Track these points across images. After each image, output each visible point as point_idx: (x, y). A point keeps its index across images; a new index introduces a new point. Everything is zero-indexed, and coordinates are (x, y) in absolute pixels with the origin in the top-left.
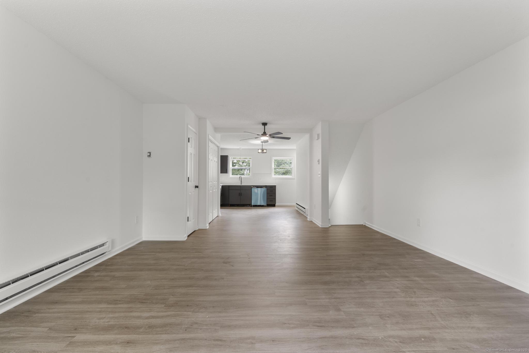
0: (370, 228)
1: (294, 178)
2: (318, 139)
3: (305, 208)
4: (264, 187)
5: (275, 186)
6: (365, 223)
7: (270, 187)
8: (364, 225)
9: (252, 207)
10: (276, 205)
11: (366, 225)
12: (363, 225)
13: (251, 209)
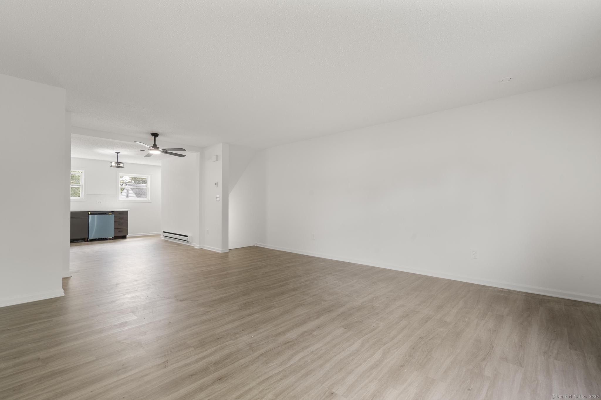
0: (263, 248)
1: (150, 201)
2: (217, 160)
3: (187, 236)
4: (110, 213)
5: (127, 211)
6: (257, 244)
7: (120, 213)
8: (256, 245)
9: (89, 243)
10: (127, 236)
11: (258, 246)
12: (254, 246)
13: (88, 244)
